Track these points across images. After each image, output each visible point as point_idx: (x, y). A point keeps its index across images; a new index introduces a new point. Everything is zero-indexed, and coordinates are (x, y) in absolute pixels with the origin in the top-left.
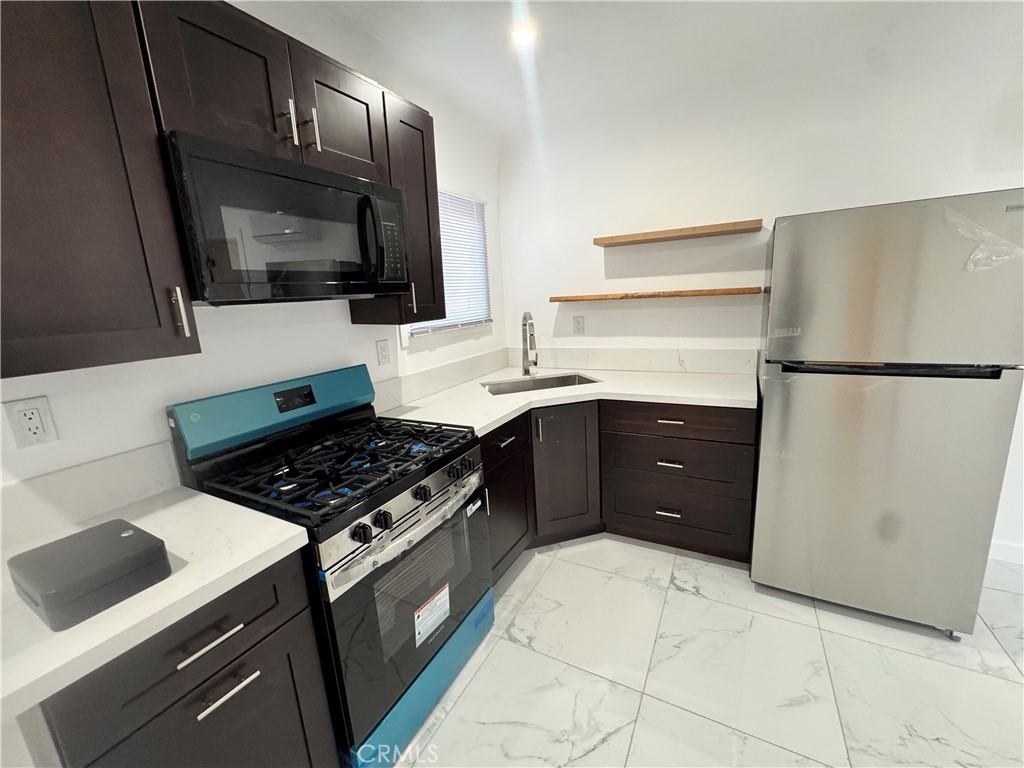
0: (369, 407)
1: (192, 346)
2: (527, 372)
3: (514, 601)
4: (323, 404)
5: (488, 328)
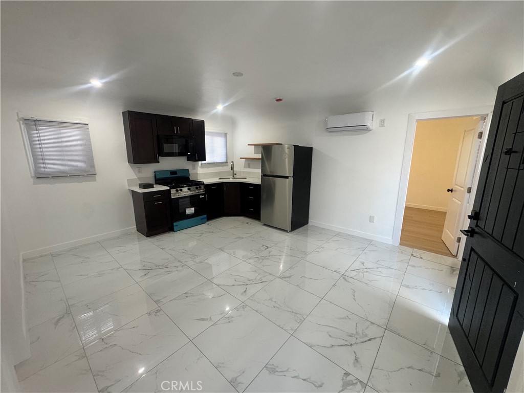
0: (189, 178)
1: (159, 162)
2: (233, 176)
3: (213, 221)
4: (178, 175)
5: (226, 164)
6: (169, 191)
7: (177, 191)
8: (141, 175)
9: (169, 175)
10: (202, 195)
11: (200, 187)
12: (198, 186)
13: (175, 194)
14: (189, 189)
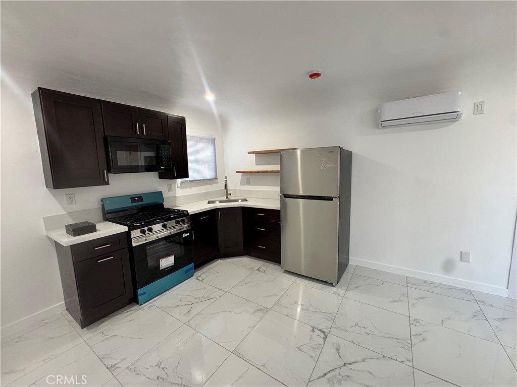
0: (162, 205)
1: (108, 183)
2: (227, 198)
3: (204, 271)
4: (146, 202)
5: (216, 181)
6: (128, 234)
7: (143, 232)
8: (75, 207)
9: (129, 204)
10: (186, 232)
11: (183, 221)
12: (179, 219)
13: (138, 238)
14: (164, 226)
